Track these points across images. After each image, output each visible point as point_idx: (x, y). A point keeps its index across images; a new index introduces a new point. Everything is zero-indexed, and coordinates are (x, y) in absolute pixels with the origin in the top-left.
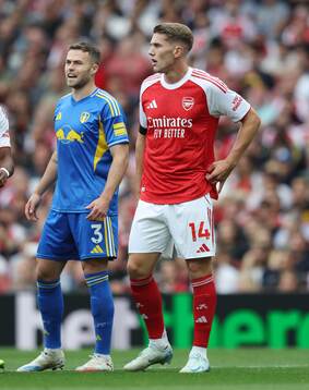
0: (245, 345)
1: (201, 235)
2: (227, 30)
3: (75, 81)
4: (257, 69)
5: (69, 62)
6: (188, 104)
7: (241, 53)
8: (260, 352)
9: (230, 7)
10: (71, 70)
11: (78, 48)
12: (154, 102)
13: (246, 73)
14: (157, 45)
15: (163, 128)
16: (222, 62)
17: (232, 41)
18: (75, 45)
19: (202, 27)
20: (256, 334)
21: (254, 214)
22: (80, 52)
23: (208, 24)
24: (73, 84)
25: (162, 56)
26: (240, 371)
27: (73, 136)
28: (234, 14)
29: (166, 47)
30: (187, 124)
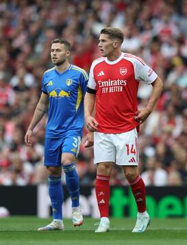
0: (171, 217)
1: (132, 152)
2: (162, 31)
3: (57, 61)
4: (179, 54)
5: (53, 50)
6: (124, 71)
7: (170, 45)
8: (179, 221)
9: (164, 18)
10: (55, 55)
11: (57, 42)
12: (102, 72)
13: (172, 57)
14: (103, 41)
15: (109, 87)
16: (159, 50)
17: (165, 38)
18: (55, 40)
19: (148, 29)
20: (178, 209)
21: (177, 139)
22: (58, 44)
23: (152, 28)
24: (56, 62)
25: (107, 47)
26: (168, 232)
27: (63, 94)
28: (167, 22)
29: (109, 42)
30: (123, 83)
